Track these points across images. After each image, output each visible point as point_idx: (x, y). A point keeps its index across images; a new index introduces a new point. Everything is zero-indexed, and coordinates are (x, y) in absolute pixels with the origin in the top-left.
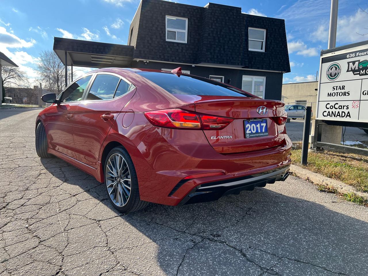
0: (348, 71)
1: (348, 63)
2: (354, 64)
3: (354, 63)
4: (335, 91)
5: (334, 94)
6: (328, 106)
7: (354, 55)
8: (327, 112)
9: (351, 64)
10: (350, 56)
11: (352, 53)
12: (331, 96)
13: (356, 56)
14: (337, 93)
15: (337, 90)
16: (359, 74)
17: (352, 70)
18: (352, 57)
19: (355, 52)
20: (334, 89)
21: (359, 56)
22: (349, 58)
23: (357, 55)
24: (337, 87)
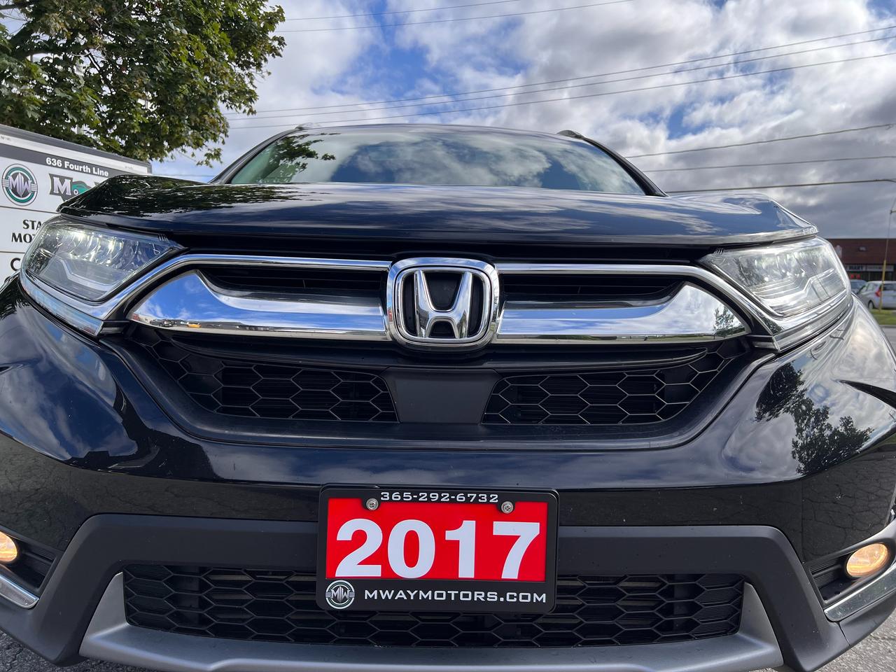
0: (52, 193)
1: (52, 176)
2: (62, 183)
3: (62, 179)
4: (30, 231)
5: (28, 238)
6: (17, 265)
7: (59, 163)
9: (56, 180)
10: (52, 162)
11: (57, 158)
12: (21, 241)
13: (63, 167)
15: (33, 228)
17: (60, 194)
18: (57, 166)
19: (63, 159)
20: (28, 226)
21: (68, 168)
22: (51, 165)
23: (66, 167)
24: (33, 222)
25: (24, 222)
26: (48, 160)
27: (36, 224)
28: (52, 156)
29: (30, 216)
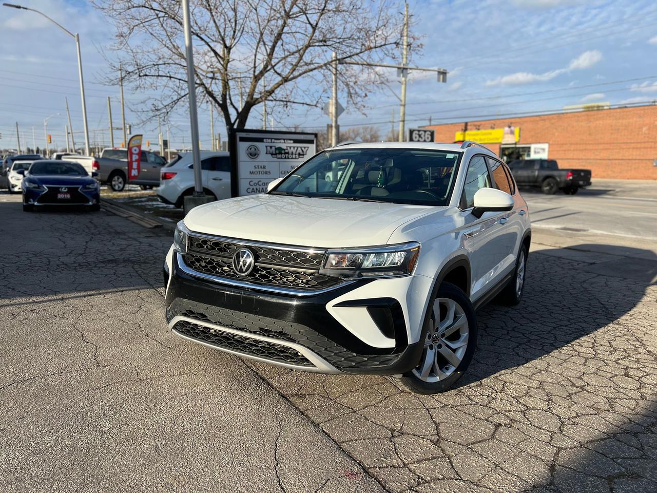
0: (267, 153)
1: (266, 147)
3: (271, 147)
4: (257, 170)
6: (252, 183)
8: (251, 189)
9: (269, 148)
11: (269, 138)
12: (253, 174)
13: (271, 142)
14: (259, 172)
15: (258, 168)
16: (277, 157)
17: (270, 153)
18: (269, 142)
19: (272, 139)
20: (256, 168)
21: (274, 142)
22: (266, 142)
24: (258, 166)
25: (255, 167)
26: (265, 140)
27: (259, 167)
28: (266, 138)
29: (256, 164)
